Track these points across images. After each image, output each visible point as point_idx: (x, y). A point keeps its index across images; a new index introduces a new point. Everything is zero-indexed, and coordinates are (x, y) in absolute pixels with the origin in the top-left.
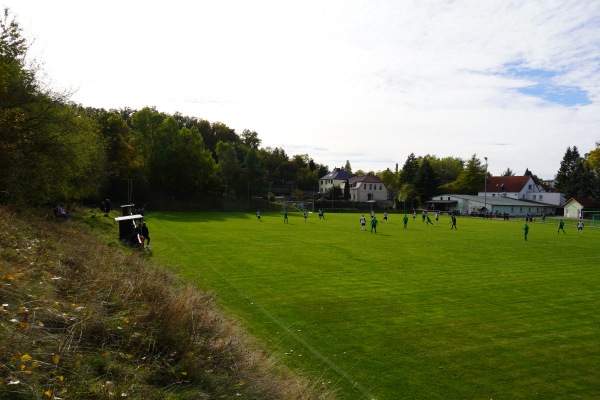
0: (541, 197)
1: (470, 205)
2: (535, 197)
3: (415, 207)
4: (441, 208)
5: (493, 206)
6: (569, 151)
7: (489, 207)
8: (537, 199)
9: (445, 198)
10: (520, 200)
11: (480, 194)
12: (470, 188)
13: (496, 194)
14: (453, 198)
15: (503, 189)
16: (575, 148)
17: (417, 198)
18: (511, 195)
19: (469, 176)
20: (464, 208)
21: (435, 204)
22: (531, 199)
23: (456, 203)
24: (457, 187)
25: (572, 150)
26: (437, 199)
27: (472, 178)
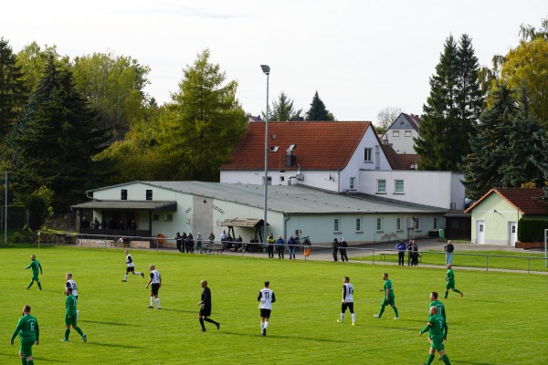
0: (399, 183)
1: (217, 216)
2: (382, 183)
3: (36, 226)
4: (123, 224)
5: (288, 216)
6: (450, 49)
7: (276, 222)
8: (390, 192)
9: (137, 192)
10: (344, 194)
11: (227, 177)
12: (194, 157)
13: (275, 176)
14: (163, 193)
15: (294, 163)
16: (466, 42)
17: (43, 192)
18: (317, 179)
19: (191, 119)
20: (197, 222)
21: (104, 212)
22: (373, 190)
23: (171, 209)
24: (152, 156)
25: (459, 46)
26: (108, 196)
27: (199, 125)
